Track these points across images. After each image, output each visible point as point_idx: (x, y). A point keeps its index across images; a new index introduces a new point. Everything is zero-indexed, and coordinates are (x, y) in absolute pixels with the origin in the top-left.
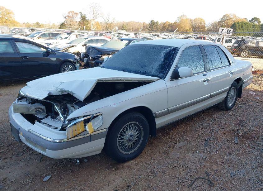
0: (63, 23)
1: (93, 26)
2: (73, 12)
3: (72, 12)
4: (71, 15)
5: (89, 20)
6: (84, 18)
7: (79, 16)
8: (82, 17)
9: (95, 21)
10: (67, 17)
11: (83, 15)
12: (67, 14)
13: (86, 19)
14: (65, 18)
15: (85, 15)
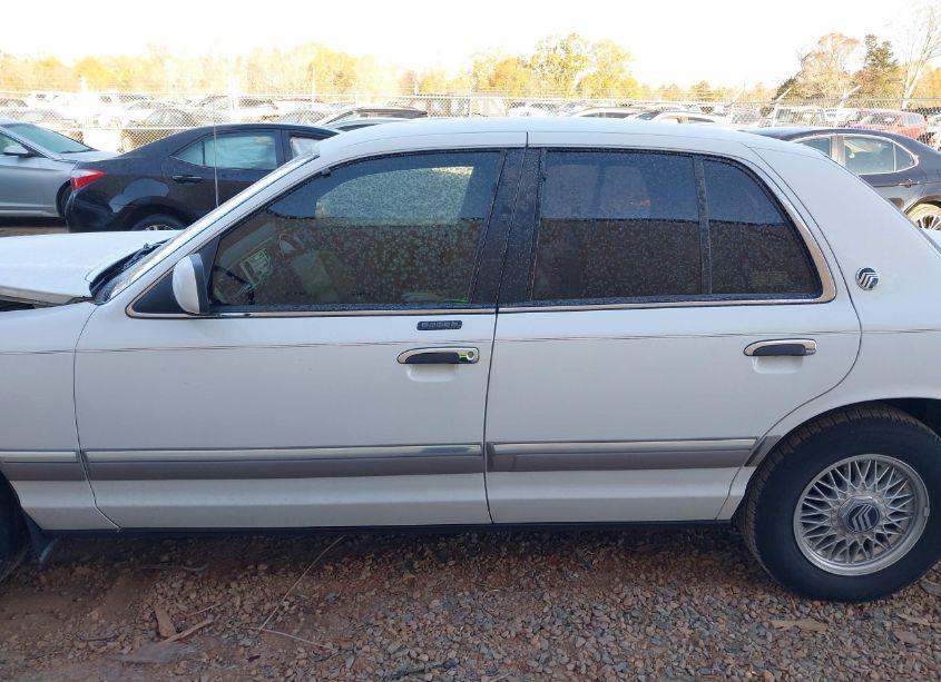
0: (791, 82)
1: (912, 88)
2: (841, 36)
3: (833, 36)
4: (828, 47)
5: (901, 63)
6: (879, 57)
7: (862, 50)
8: (871, 53)
9: (928, 68)
10: (809, 59)
11: (880, 45)
12: (813, 47)
13: (890, 60)
14: (803, 60)
15: (886, 44)
